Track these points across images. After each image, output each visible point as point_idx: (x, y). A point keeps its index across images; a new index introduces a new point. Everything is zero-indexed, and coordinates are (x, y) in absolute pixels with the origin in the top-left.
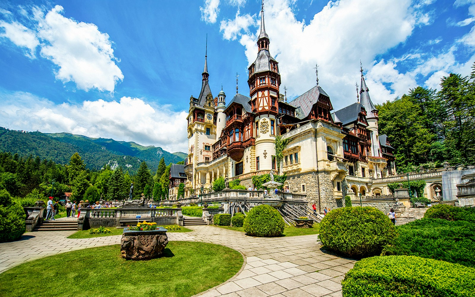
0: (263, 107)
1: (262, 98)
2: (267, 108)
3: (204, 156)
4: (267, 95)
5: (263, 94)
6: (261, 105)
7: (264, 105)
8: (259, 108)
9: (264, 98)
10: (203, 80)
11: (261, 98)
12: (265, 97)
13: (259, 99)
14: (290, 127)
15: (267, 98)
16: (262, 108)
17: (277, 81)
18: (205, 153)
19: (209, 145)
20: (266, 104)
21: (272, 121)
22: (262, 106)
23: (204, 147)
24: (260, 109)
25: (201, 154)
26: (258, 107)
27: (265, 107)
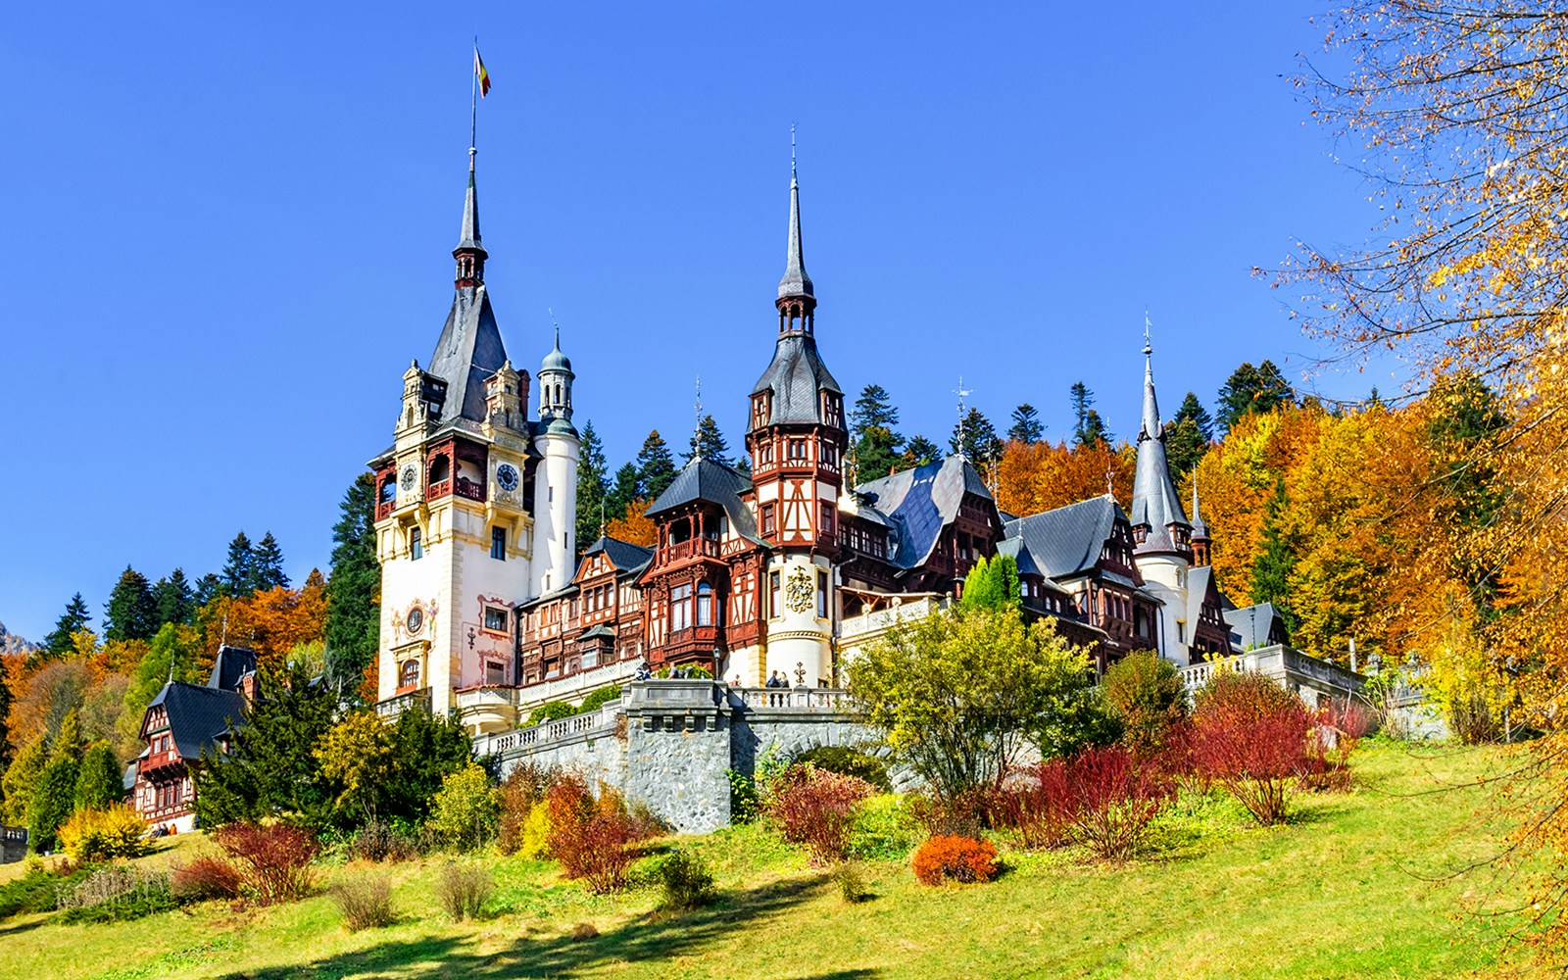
0: (798, 530)
1: (794, 504)
2: (808, 536)
3: (482, 654)
4: (810, 497)
5: (798, 490)
6: (791, 524)
7: (801, 527)
8: (785, 533)
9: (801, 504)
10: (463, 282)
11: (791, 501)
12: (804, 501)
13: (786, 505)
14: (872, 598)
15: (809, 505)
16: (793, 533)
17: (837, 450)
18: (485, 643)
19: (500, 607)
20: (804, 524)
21: (822, 576)
22: (795, 527)
23: (484, 615)
24: (788, 536)
25: (472, 643)
26: (781, 528)
27: (802, 533)
